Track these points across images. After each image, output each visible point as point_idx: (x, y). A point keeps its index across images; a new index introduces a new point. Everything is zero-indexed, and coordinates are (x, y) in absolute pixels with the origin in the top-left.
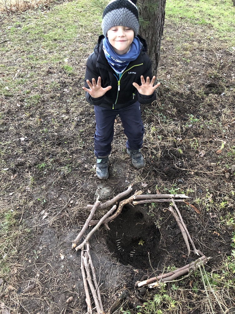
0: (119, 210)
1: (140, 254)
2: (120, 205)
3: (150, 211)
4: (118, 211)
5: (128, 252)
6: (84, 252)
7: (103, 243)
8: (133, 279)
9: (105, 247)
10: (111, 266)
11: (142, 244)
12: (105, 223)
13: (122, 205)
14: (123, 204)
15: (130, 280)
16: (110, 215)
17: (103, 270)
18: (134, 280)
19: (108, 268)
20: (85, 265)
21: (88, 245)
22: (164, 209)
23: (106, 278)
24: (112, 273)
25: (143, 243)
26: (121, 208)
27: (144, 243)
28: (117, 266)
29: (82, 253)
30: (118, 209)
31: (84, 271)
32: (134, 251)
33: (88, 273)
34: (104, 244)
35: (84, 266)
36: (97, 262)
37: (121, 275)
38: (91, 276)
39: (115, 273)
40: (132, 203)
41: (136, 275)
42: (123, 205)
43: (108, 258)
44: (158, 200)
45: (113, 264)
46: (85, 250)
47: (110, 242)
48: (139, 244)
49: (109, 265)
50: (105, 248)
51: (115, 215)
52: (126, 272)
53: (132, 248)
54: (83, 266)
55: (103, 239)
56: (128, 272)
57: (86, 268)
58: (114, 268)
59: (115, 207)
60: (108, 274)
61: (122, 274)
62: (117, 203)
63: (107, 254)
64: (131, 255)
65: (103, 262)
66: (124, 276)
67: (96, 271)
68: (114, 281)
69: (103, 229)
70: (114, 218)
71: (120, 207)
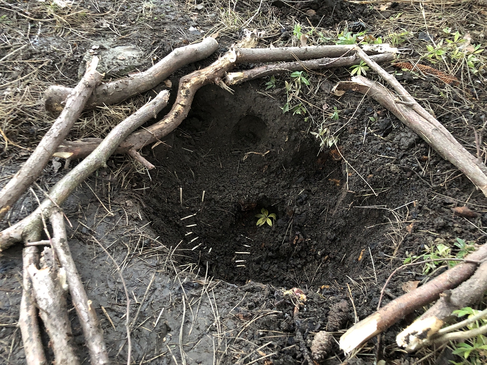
0: (182, 103)
1: (270, 254)
2: (183, 88)
3: (289, 99)
4: (178, 108)
5: (225, 255)
6: (40, 248)
7: (131, 217)
8: (291, 330)
9: (139, 226)
10: (179, 293)
11: (269, 222)
12: (131, 147)
13: (188, 86)
14: (193, 82)
15: (282, 335)
16: (150, 121)
17: (142, 315)
18: (299, 333)
19: (167, 305)
20: (42, 305)
21: (57, 221)
22: (335, 87)
23: (164, 350)
24: (187, 322)
25: (271, 219)
26: (186, 96)
27: (274, 218)
28: (204, 291)
29: (28, 253)
30: (178, 100)
31: (35, 336)
32: (245, 249)
33: (59, 340)
34: (137, 219)
35: (37, 310)
36: (111, 286)
37: (230, 323)
38: (75, 353)
39: (204, 321)
40: (224, 79)
41: (301, 309)
42: (193, 85)
43: (158, 266)
44: (314, 62)
45: (188, 286)
46: (43, 242)
47: (158, 221)
48: (260, 222)
49: (168, 293)
50: (143, 232)
51: (167, 120)
52: (251, 308)
53: (238, 239)
54: (31, 312)
55: (129, 203)
56: (257, 304)
57: (44, 317)
58: (194, 301)
59: (163, 95)
60: (169, 330)
61: (234, 319)
62: (169, 83)
63: (154, 253)
64: (239, 263)
65: (140, 285)
66: (248, 324)
67: (104, 326)
68: (204, 355)
69: (126, 171)
70: (165, 131)
71: (182, 93)
